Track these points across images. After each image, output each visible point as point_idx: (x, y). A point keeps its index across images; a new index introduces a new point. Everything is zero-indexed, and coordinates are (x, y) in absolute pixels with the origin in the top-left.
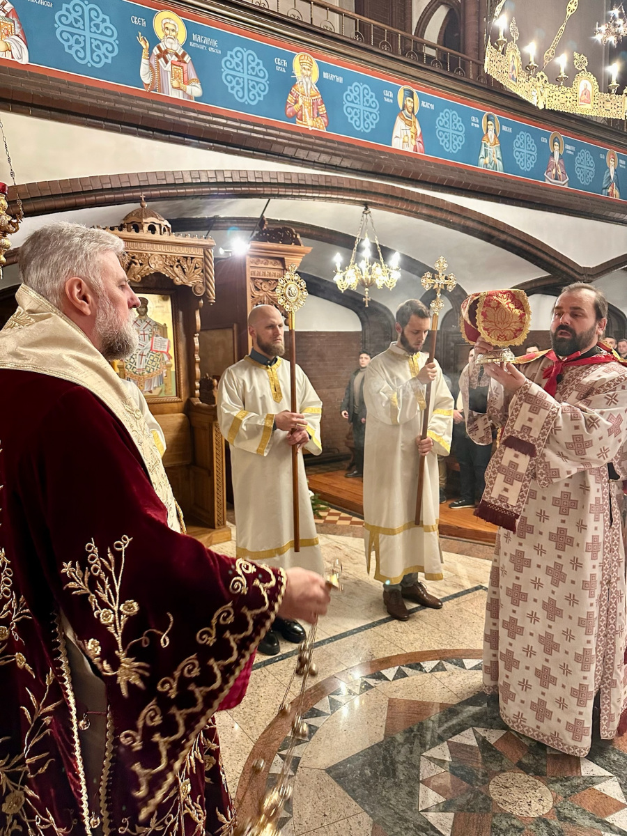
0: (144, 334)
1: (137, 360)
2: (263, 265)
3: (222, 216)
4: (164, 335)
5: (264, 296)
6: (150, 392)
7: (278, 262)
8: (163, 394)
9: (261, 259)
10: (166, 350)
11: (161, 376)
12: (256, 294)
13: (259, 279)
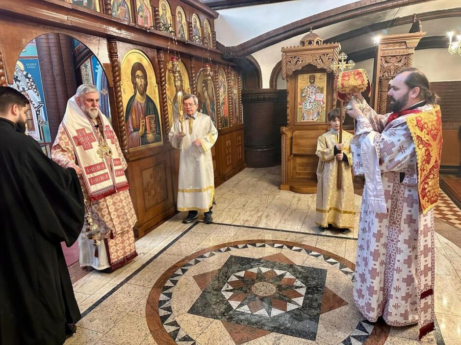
0: (312, 93)
1: (308, 105)
2: (392, 48)
3: (401, 17)
4: (322, 92)
5: (391, 66)
6: (313, 119)
7: (403, 44)
8: (319, 121)
9: (390, 45)
10: (322, 100)
11: (319, 112)
12: (386, 65)
13: (388, 56)
